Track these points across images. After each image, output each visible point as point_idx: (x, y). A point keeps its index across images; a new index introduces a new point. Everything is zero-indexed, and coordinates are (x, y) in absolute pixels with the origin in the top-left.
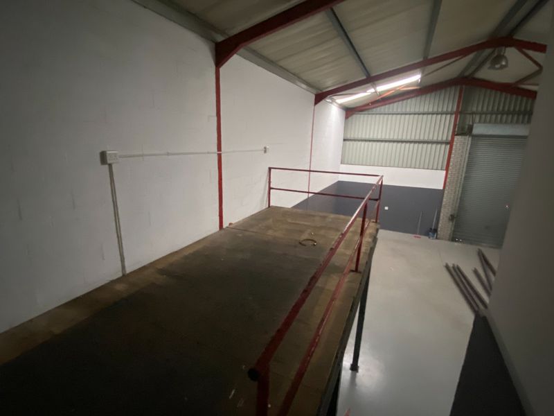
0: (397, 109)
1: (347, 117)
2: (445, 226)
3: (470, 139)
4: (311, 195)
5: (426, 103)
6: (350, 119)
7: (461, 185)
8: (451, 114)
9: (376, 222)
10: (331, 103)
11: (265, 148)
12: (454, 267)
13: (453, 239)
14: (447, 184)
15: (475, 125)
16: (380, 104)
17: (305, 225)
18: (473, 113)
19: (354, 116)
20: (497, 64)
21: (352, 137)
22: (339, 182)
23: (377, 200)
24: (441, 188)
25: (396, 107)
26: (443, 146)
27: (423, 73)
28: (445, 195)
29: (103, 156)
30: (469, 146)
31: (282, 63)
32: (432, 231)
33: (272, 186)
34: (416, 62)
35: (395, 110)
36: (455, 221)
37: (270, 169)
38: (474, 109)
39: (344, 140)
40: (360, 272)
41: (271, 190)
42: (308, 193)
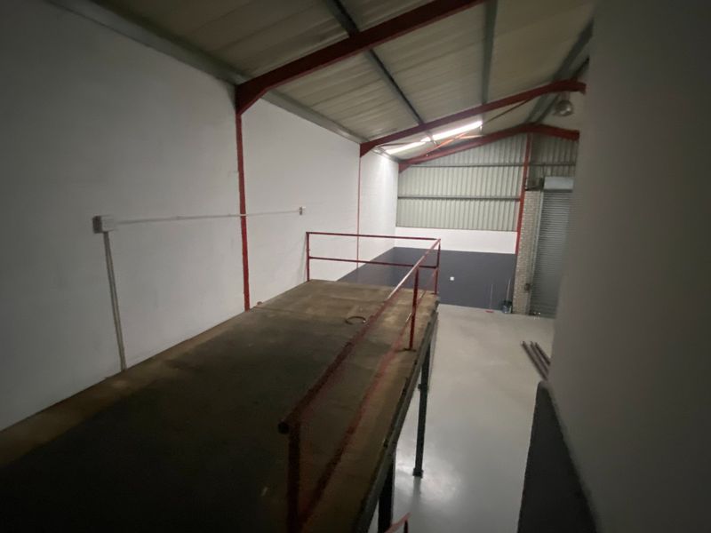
0: (459, 160)
1: (400, 171)
2: (521, 298)
3: (542, 194)
4: (361, 265)
5: (491, 154)
6: (404, 172)
7: (536, 249)
8: (520, 166)
9: (435, 294)
10: (380, 154)
11: (301, 209)
12: (532, 346)
13: (531, 313)
14: (520, 247)
15: (546, 178)
16: (437, 156)
17: (353, 301)
18: (543, 165)
19: (409, 169)
20: (561, 110)
21: (408, 194)
22: (395, 248)
23: (435, 267)
24: (514, 252)
25: (456, 158)
26: (513, 203)
27: (483, 119)
28: (519, 261)
29: (97, 223)
30: (542, 202)
31: (317, 108)
32: (506, 304)
33: (310, 255)
34: (474, 107)
35: (456, 162)
36: (531, 290)
37: (308, 234)
38: (545, 160)
39: (399, 198)
40: (415, 351)
41: (311, 260)
42: (358, 261)
